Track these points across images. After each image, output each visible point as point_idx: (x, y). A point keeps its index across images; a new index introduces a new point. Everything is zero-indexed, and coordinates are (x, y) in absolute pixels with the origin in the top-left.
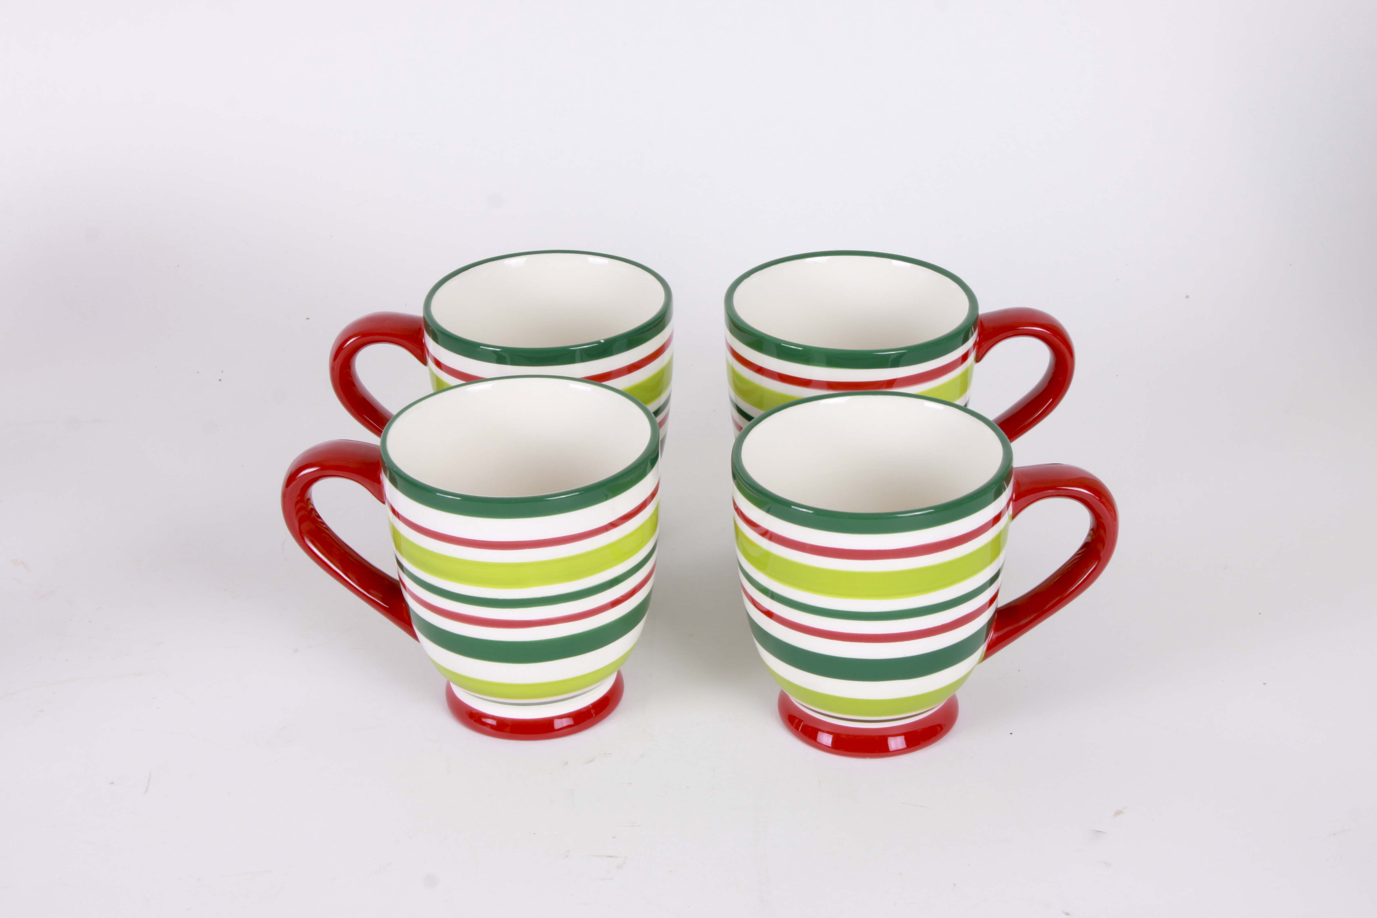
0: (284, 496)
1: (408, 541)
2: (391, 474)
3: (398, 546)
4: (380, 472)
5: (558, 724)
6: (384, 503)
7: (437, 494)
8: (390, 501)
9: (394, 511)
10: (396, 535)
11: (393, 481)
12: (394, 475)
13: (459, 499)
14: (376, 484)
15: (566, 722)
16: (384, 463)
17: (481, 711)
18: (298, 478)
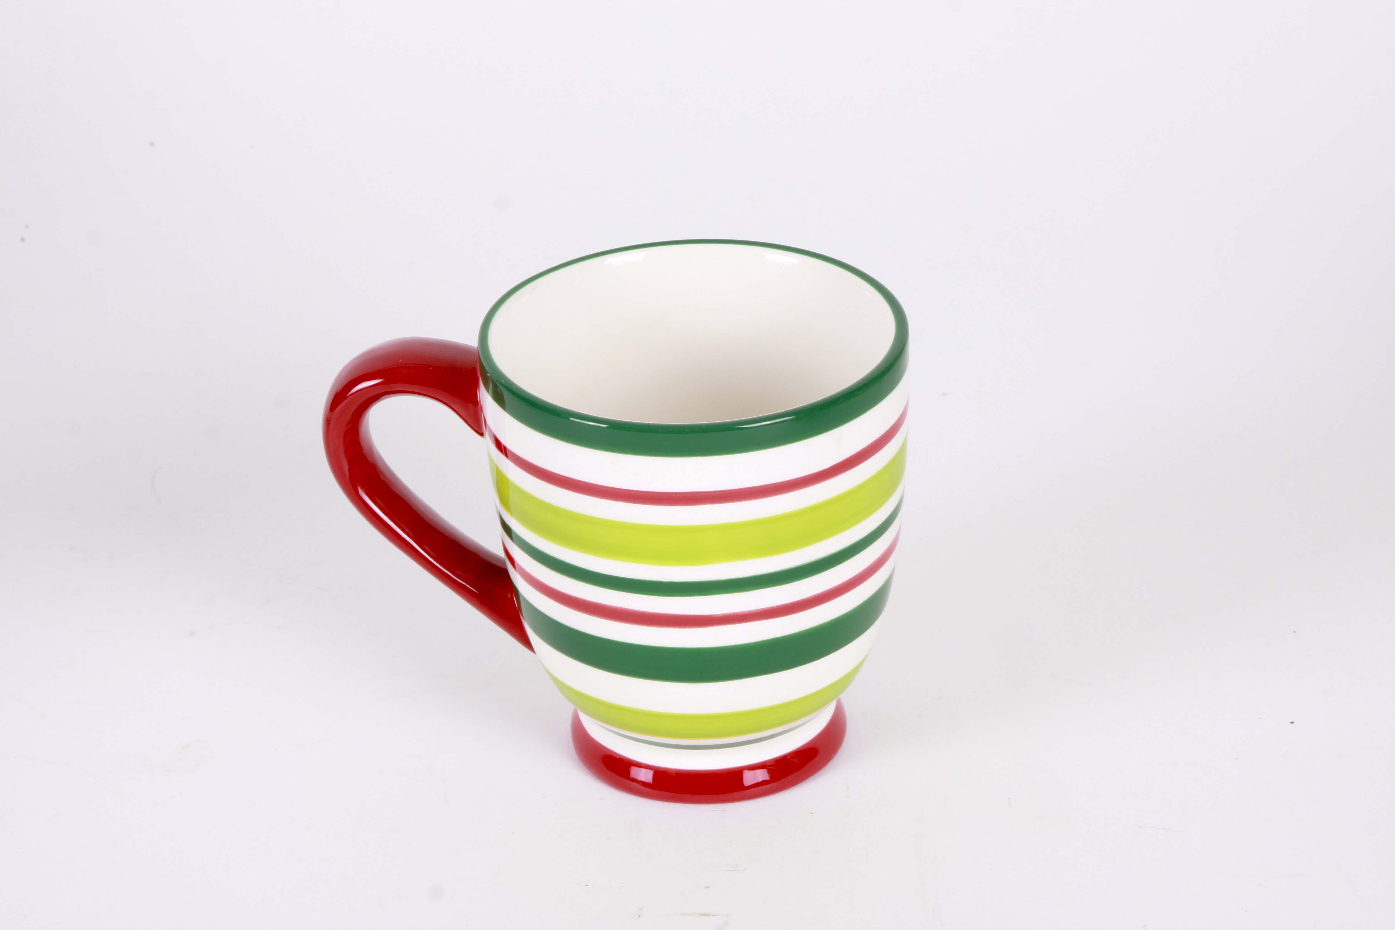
0: (328, 422)
1: (521, 492)
2: (495, 387)
3: (504, 500)
4: (476, 386)
5: (750, 778)
6: (481, 434)
7: (571, 419)
8: (493, 430)
9: (499, 445)
10: (501, 484)
11: (499, 399)
12: (500, 390)
13: (605, 426)
14: (470, 405)
15: (762, 775)
16: (484, 372)
17: (628, 758)
18: (349, 396)
